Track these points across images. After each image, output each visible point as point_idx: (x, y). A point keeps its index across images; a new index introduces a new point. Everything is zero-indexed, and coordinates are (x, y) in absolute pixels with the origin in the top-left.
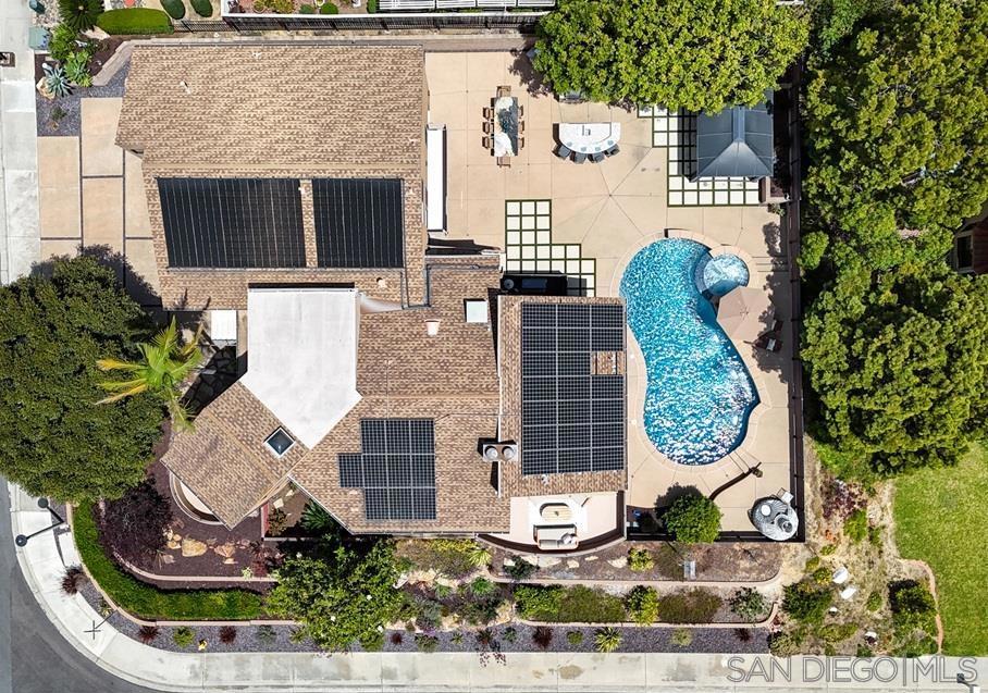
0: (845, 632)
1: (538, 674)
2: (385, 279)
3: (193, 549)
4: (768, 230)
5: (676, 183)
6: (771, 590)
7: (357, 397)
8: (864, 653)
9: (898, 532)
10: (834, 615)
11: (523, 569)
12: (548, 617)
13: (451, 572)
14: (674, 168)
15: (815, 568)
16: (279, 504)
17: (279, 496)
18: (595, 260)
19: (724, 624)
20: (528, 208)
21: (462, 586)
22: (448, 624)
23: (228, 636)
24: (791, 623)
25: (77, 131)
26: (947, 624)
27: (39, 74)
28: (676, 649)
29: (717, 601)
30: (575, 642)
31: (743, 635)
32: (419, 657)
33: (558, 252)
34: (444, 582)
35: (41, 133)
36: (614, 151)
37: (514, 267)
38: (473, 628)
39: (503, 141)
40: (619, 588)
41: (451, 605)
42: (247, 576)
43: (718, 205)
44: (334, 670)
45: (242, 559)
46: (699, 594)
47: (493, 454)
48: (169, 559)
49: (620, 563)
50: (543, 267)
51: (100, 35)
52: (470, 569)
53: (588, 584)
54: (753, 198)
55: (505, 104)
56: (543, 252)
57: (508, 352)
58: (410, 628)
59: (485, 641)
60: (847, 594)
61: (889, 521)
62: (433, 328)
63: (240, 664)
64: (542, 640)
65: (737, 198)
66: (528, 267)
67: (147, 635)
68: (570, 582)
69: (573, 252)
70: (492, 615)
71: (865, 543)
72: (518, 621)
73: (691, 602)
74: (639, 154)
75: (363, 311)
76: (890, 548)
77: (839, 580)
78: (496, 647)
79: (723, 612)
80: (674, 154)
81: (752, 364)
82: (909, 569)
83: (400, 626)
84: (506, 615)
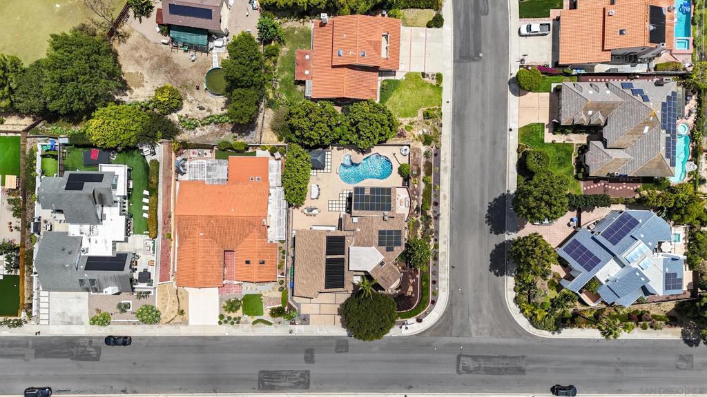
0: (435, 130)
1: (445, 205)
2: (347, 240)
3: (411, 289)
4: (338, 149)
5: (325, 171)
6: (424, 149)
7: (373, 247)
8: (441, 125)
9: (411, 117)
10: (431, 133)
11: (417, 209)
12: (430, 202)
13: (418, 226)
14: (322, 171)
15: (418, 139)
16: (400, 268)
17: (398, 267)
19: (432, 160)
20: (330, 206)
21: (422, 224)
22: (432, 227)
23: (434, 282)
24: (433, 143)
25: (308, 315)
26: (433, 105)
27: (294, 324)
28: (439, 171)
29: (427, 162)
30: (437, 196)
31: (436, 155)
32: (441, 235)
33: (341, 199)
34: (421, 228)
35: (309, 324)
36: (318, 186)
37: (344, 209)
38: (433, 221)
39: (314, 212)
40: (423, 186)
41: (427, 227)
42: (418, 276)
44: (443, 256)
45: (414, 277)
46: (425, 166)
47: (386, 218)
48: (413, 295)
49: (416, 186)
50: (345, 202)
51: (286, 308)
52: (417, 221)
53: (422, 193)
54: (329, 153)
55: (306, 211)
56: (341, 202)
57: (364, 213)
58: (433, 237)
59: (437, 218)
60: (425, 131)
61: (408, 119)
62: (358, 230)
63: (442, 280)
64: (436, 204)
65: (329, 157)
66: (344, 206)
67: (433, 302)
68: (421, 198)
69: (341, 195)
70: (429, 217)
71: (413, 126)
72: (432, 210)
73: (427, 168)
74: (319, 179)
75: (354, 245)
76: (415, 119)
77: (421, 133)
78: (439, 215)
79: (429, 160)
80: (319, 171)
81: (369, 154)
82: (420, 114)
83: (432, 239)
84: (430, 213)
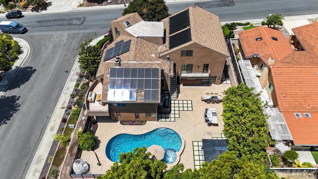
18: (175, 121)
43: (194, 156)
